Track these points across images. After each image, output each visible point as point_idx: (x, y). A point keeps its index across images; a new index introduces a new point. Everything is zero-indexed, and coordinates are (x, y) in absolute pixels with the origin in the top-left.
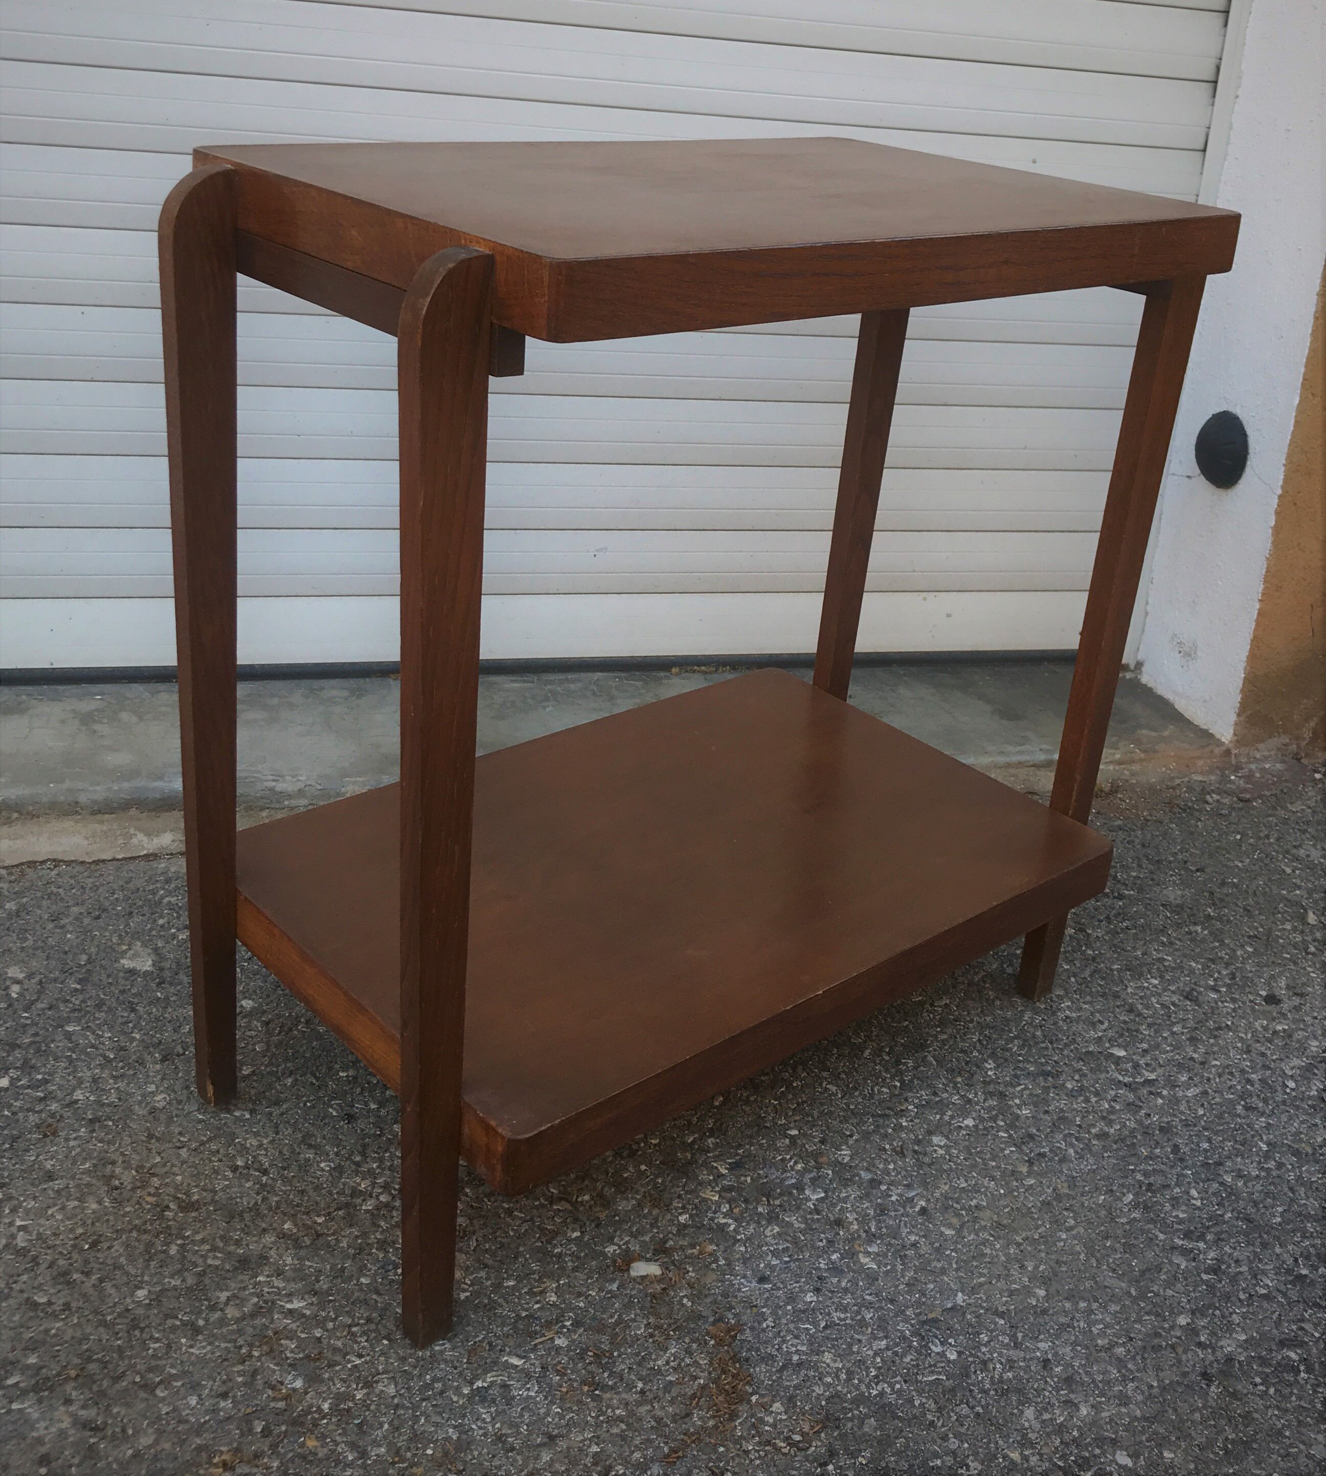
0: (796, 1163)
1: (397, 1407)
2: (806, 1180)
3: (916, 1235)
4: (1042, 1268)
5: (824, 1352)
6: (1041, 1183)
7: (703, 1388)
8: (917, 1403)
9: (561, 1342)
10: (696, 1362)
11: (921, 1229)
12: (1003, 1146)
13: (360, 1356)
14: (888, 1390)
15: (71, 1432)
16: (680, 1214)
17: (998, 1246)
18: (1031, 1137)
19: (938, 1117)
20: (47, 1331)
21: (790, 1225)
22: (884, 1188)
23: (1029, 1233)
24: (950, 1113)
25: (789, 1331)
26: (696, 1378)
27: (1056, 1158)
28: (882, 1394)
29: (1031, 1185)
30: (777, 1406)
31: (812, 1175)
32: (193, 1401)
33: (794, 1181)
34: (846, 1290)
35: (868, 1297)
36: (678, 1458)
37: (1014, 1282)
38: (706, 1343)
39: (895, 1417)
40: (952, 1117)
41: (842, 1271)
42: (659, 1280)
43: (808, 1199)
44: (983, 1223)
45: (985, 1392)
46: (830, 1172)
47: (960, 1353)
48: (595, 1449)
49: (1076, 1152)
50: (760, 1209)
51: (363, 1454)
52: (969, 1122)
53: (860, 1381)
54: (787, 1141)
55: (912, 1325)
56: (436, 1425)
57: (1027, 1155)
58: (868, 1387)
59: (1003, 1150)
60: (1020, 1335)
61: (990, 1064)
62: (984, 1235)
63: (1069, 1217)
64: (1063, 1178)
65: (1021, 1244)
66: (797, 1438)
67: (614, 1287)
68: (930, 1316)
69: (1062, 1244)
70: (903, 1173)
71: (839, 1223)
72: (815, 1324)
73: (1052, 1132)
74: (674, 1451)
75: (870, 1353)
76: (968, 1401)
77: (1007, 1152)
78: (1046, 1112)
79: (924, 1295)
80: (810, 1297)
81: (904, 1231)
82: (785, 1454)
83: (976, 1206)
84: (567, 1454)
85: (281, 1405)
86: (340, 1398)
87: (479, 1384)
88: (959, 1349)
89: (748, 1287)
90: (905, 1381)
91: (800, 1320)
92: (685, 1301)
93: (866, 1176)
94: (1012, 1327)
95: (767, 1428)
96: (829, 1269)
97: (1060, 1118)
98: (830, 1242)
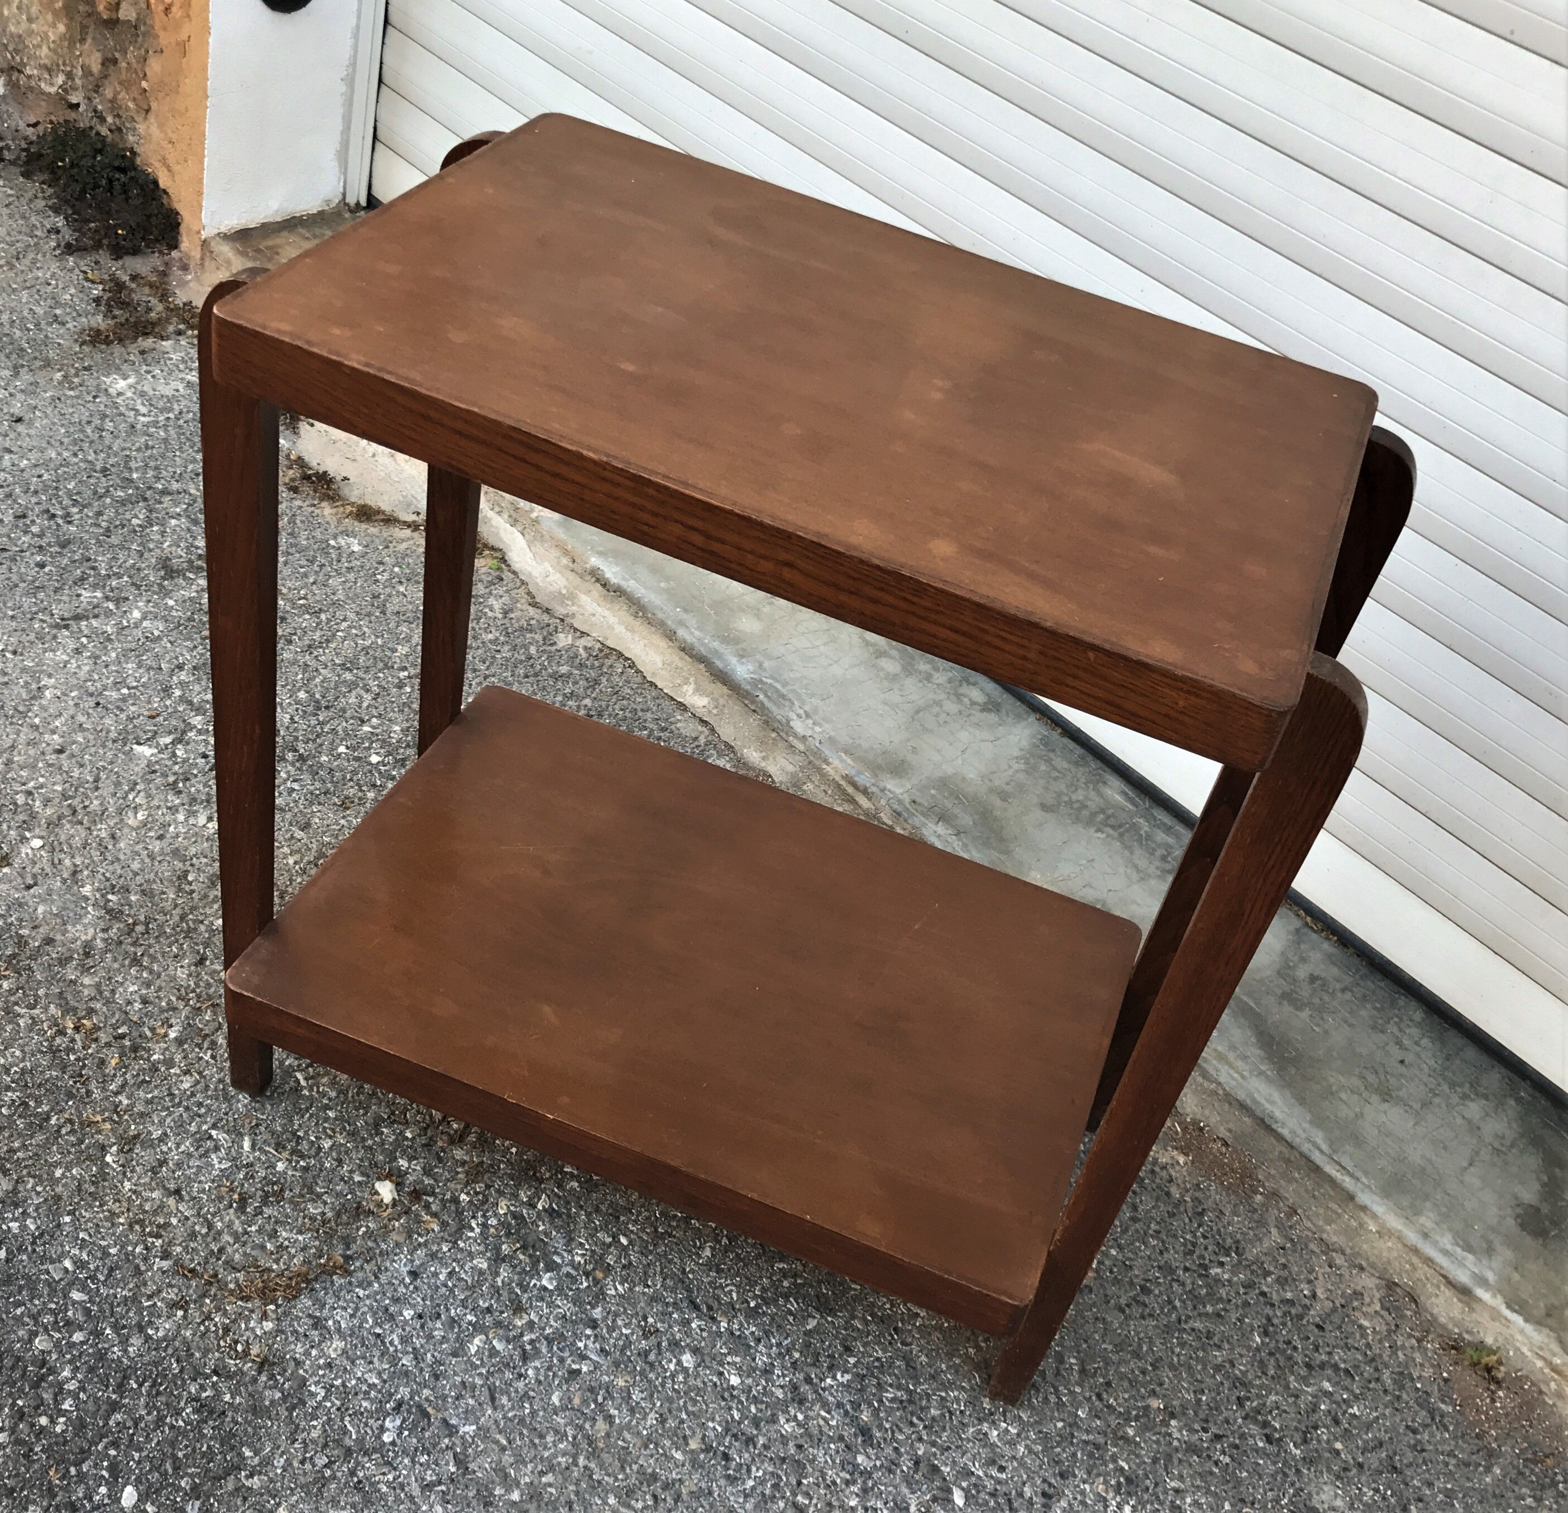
0: (583, 1255)
1: (171, 1094)
2: (566, 1269)
3: (537, 1374)
4: (553, 1491)
5: (345, 1340)
6: (683, 1465)
7: (270, 1270)
8: (315, 1423)
9: (280, 1166)
10: (294, 1256)
11: (547, 1377)
12: (717, 1418)
13: (213, 1057)
14: (319, 1398)
15: (79, 943)
16: (468, 1194)
17: (561, 1446)
18: (750, 1441)
19: (724, 1351)
20: (164, 893)
21: (497, 1274)
22: (588, 1332)
23: (597, 1470)
24: (738, 1359)
25: (357, 1309)
26: (277, 1261)
27: (731, 1472)
28: (313, 1395)
29: (673, 1457)
30: (268, 1326)
31: (572, 1272)
32: (132, 988)
33: (559, 1261)
34: (430, 1337)
35: (429, 1355)
36: (184, 1275)
37: (517, 1470)
38: (320, 1257)
39: (291, 1409)
40: (734, 1364)
41: (452, 1328)
42: (380, 1204)
43: (540, 1279)
44: (587, 1426)
45: (353, 1473)
46: (585, 1284)
47: (393, 1443)
48: (174, 1221)
49: (753, 1488)
50: (504, 1247)
51: (117, 1093)
52: (735, 1380)
53: (323, 1376)
54: (609, 1240)
55: (412, 1398)
56: (162, 1123)
57: (719, 1444)
58: (317, 1383)
59: (713, 1420)
60: (443, 1488)
61: (843, 1378)
62: (570, 1432)
63: (645, 1501)
64: (703, 1485)
65: (577, 1465)
66: (239, 1348)
67: (357, 1178)
68: (430, 1410)
69: (599, 1502)
70: (621, 1343)
71: (518, 1309)
72: (376, 1324)
73: (771, 1459)
74: (192, 1271)
75: (359, 1374)
76: (335, 1462)
77: (711, 1424)
78: (800, 1447)
79: (457, 1399)
80: (408, 1314)
81: (537, 1364)
82: (219, 1345)
83: (610, 1416)
84: (162, 1206)
85: (149, 1034)
86: (170, 1063)
87: (214, 1133)
88: (398, 1442)
89: (401, 1266)
90: (338, 1409)
91: (375, 1313)
92: (363, 1229)
93: (597, 1313)
94: (452, 1480)
95: (243, 1326)
96: (453, 1318)
97: (798, 1462)
98: (489, 1310)
